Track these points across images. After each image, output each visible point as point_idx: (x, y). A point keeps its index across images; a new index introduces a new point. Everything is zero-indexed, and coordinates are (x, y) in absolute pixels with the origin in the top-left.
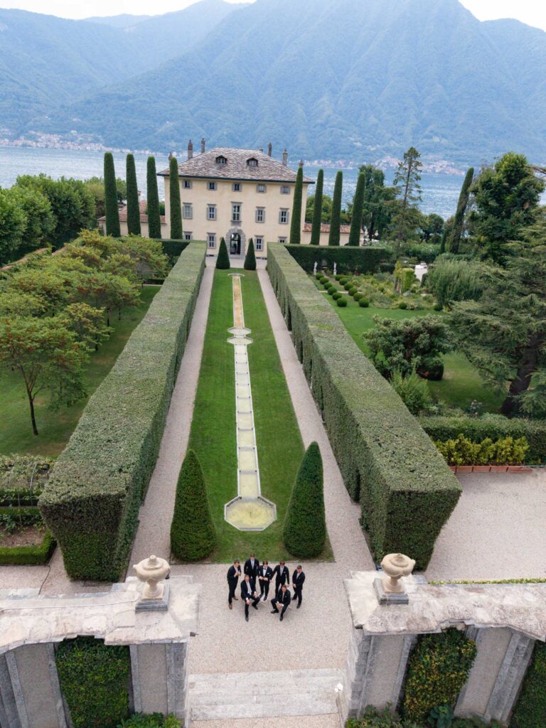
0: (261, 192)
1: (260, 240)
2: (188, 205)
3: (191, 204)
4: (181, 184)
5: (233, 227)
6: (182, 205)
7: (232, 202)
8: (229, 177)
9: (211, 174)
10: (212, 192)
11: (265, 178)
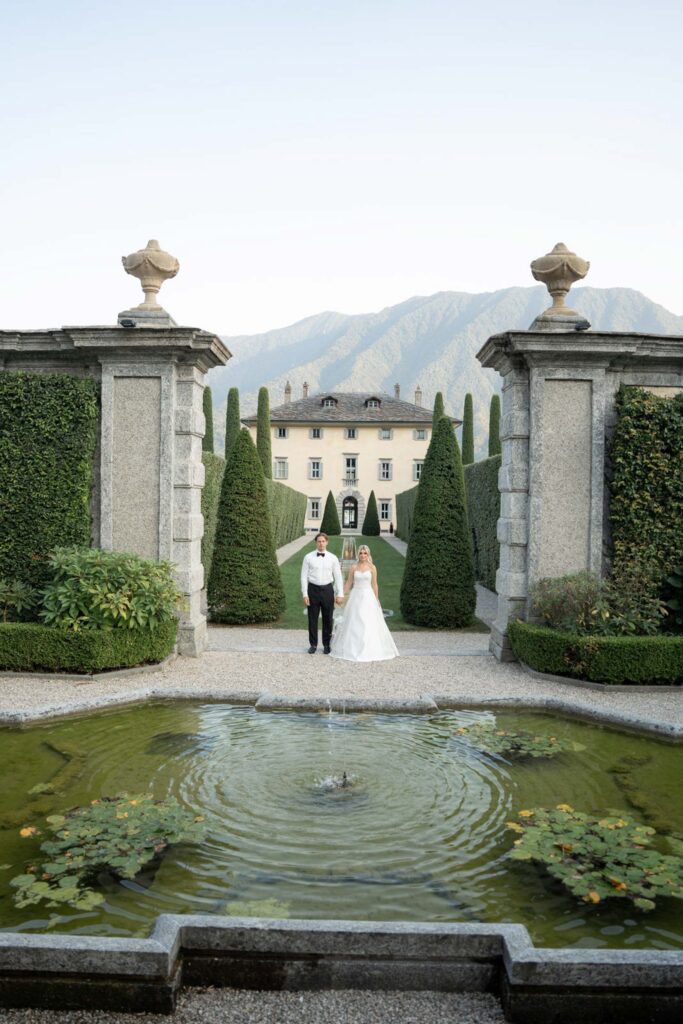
0: (385, 438)
1: (387, 505)
2: (282, 461)
3: (286, 458)
4: (273, 433)
5: (346, 489)
6: (274, 461)
7: (345, 454)
8: (340, 419)
9: (316, 416)
10: (316, 441)
11: (390, 419)
